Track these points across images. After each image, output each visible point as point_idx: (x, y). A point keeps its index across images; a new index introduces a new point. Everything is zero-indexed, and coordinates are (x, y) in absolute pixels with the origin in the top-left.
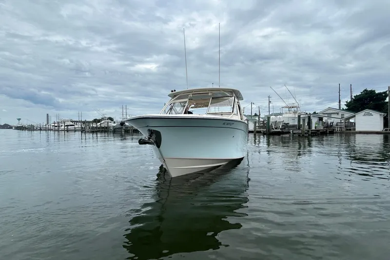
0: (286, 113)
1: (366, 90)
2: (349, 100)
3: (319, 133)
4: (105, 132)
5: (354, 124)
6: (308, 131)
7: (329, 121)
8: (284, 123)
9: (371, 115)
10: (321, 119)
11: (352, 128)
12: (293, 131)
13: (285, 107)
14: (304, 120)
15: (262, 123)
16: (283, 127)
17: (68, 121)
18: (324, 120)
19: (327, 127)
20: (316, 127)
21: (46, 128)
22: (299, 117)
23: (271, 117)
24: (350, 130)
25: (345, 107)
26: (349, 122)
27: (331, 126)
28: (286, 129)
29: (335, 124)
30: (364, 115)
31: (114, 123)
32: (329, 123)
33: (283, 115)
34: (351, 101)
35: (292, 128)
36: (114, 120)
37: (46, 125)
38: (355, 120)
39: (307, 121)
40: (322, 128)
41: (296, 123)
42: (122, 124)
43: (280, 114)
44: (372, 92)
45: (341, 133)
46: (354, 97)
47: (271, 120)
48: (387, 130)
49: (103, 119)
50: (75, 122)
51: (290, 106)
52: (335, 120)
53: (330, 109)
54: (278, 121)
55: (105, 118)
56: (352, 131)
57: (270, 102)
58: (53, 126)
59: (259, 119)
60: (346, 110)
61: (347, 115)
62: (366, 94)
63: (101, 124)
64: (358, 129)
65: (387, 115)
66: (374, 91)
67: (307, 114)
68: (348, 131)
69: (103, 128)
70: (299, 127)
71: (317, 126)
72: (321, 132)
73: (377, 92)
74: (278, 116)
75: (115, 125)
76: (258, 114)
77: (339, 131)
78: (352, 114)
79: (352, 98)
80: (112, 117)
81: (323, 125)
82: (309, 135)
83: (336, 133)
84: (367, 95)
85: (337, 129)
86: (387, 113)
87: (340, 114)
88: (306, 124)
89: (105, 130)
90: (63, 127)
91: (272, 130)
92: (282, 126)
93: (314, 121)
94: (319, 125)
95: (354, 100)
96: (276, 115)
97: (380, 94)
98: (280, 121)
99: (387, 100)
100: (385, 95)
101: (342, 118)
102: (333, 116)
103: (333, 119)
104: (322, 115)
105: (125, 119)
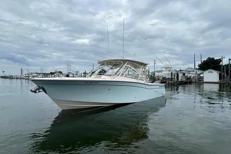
0: (164, 71)
1: (209, 58)
2: (200, 63)
3: (183, 83)
5: (202, 78)
6: (177, 82)
7: (189, 75)
9: (212, 72)
10: (184, 74)
11: (202, 80)
12: (168, 82)
13: (164, 67)
14: (174, 75)
15: (150, 76)
16: (163, 79)
17: (34, 73)
18: (186, 75)
19: (188, 79)
20: (181, 79)
21: (20, 77)
22: (172, 73)
24: (201, 81)
25: (198, 67)
26: (200, 76)
27: (190, 78)
28: (164, 80)
29: (192, 77)
30: (209, 72)
31: (63, 75)
34: (201, 64)
35: (167, 80)
36: (63, 73)
37: (20, 76)
38: (203, 75)
39: (176, 76)
40: (185, 80)
41: (170, 77)
43: (161, 71)
44: (213, 59)
45: (196, 83)
46: (203, 61)
47: (156, 75)
48: (221, 81)
49: (55, 73)
50: (38, 73)
51: (167, 67)
52: (192, 75)
53: (189, 68)
54: (160, 75)
55: (57, 71)
57: (155, 63)
58: (25, 76)
59: (149, 74)
60: (198, 69)
61: (199, 72)
62: (210, 60)
63: (54, 75)
64: (205, 80)
65: (221, 72)
66: (214, 58)
67: (176, 71)
68: (200, 82)
70: (172, 79)
71: (182, 78)
72: (184, 82)
73: (215, 59)
74: (160, 73)
76: (148, 71)
77: (194, 82)
78: (201, 72)
81: (185, 78)
82: (177, 84)
83: (192, 83)
84: (210, 61)
85: (193, 80)
86: (221, 71)
88: (176, 78)
90: (31, 77)
92: (162, 78)
93: (180, 75)
94: (183, 77)
95: (203, 63)
97: (217, 60)
98: (161, 76)
99: (221, 64)
100: (220, 61)
101: (196, 74)
102: (191, 72)
103: (191, 74)
104: (185, 72)
105: (69, 73)
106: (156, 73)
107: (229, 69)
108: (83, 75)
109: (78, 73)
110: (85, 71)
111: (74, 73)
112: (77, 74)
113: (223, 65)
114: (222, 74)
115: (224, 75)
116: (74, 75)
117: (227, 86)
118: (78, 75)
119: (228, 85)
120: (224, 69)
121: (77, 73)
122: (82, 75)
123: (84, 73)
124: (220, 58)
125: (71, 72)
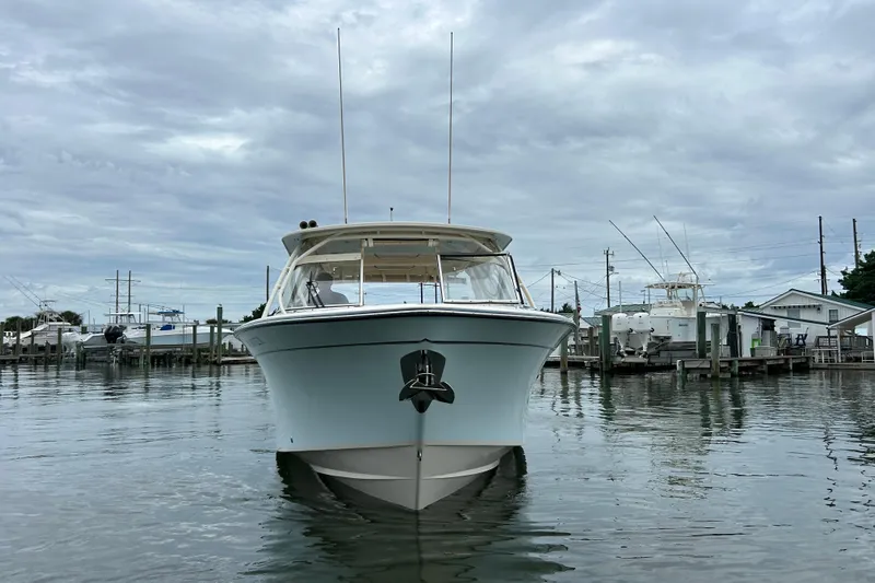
0: (661, 305)
2: (851, 268)
3: (765, 368)
4: (47, 362)
5: (867, 344)
6: (730, 363)
7: (795, 332)
8: (656, 337)
10: (768, 325)
11: (862, 354)
12: (683, 363)
13: (657, 286)
14: (716, 328)
15: (585, 334)
16: (653, 350)
18: (777, 330)
19: (788, 351)
20: (753, 350)
22: (701, 316)
23: (615, 316)
24: (858, 360)
26: (853, 335)
27: (800, 346)
28: (663, 354)
29: (813, 341)
31: (84, 331)
32: (794, 336)
33: (654, 312)
34: (857, 270)
35: (678, 354)
36: (85, 323)
38: (870, 330)
39: (724, 330)
40: (772, 354)
41: (693, 337)
42: (113, 334)
43: (644, 308)
45: (830, 370)
46: (866, 256)
47: (614, 327)
49: (42, 318)
51: (674, 281)
52: (810, 329)
53: (793, 292)
54: (636, 328)
55: (52, 313)
56: (863, 364)
57: (610, 269)
59: (577, 323)
60: (844, 297)
61: (847, 312)
63: (32, 336)
67: (725, 307)
68: (853, 363)
69: (42, 348)
70: (703, 349)
71: (756, 345)
72: (769, 366)
74: (637, 315)
75: (86, 338)
76: (574, 307)
77: (824, 365)
78: (860, 310)
79: (858, 262)
80: (78, 313)
81: (774, 343)
82: (733, 375)
83: (814, 368)
85: (819, 358)
87: (827, 308)
88: (725, 342)
89: (46, 358)
91: (619, 359)
92: (649, 346)
93: (749, 330)
94: (762, 342)
95: (866, 267)
96: (629, 310)
98: (641, 329)
101: (832, 322)
102: (804, 315)
103: (804, 326)
104: (773, 313)
105: (125, 319)
108: (207, 329)
109: (175, 319)
110: (220, 310)
111: (153, 319)
116: (154, 333)
118: (178, 331)
121: (168, 319)
122: (200, 330)
123: (210, 322)
125: (136, 313)
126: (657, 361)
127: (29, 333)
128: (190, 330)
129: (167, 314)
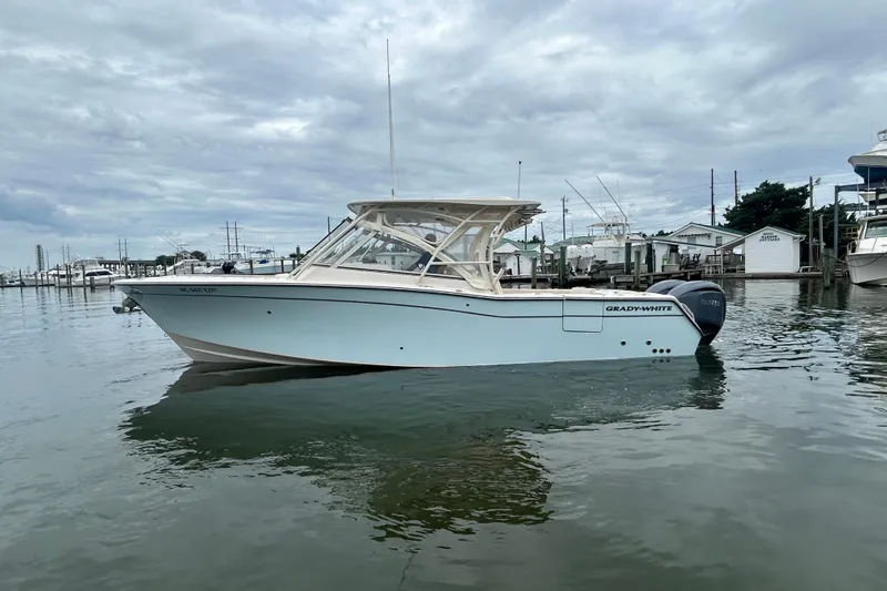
0: (601, 238)
1: (765, 184)
2: (732, 205)
5: (741, 259)
6: (648, 277)
7: (692, 253)
8: (597, 261)
9: (776, 238)
10: (674, 249)
11: (737, 267)
12: (615, 278)
13: (598, 225)
14: (638, 254)
15: (548, 258)
16: (595, 270)
17: (92, 262)
18: (680, 252)
19: (686, 267)
20: (663, 267)
21: (37, 280)
22: (628, 246)
24: (734, 271)
25: (724, 221)
26: (732, 253)
27: (696, 263)
28: (601, 272)
29: (704, 259)
30: (763, 239)
31: (208, 265)
32: (691, 256)
33: (595, 243)
34: (736, 207)
35: (612, 272)
37: (35, 274)
38: (743, 250)
39: (644, 254)
40: (676, 269)
41: (622, 260)
43: (589, 240)
44: (779, 187)
45: (716, 279)
46: (743, 197)
47: (568, 256)
48: (807, 270)
49: (179, 257)
50: (110, 263)
51: (610, 221)
52: (702, 251)
53: (692, 225)
54: (583, 256)
55: (185, 252)
56: (737, 275)
57: (565, 211)
58: (54, 275)
59: (543, 250)
60: (726, 227)
61: (729, 238)
62: (766, 191)
63: (175, 268)
64: (749, 270)
65: (807, 239)
66: (782, 185)
67: (644, 236)
68: (731, 274)
70: (629, 267)
71: (665, 264)
73: (788, 187)
74: (584, 246)
75: (210, 269)
76: (540, 238)
77: (710, 276)
78: (740, 236)
79: (737, 202)
80: (203, 252)
81: (678, 262)
84: (768, 195)
85: (708, 271)
86: (807, 233)
87: (714, 236)
88: (644, 261)
90: (80, 279)
91: (571, 277)
92: (593, 267)
93: (661, 252)
94: (669, 261)
95: (743, 205)
96: (580, 241)
97: (794, 192)
98: (587, 256)
99: (807, 205)
100: (803, 193)
101: (718, 245)
102: (699, 241)
103: (699, 248)
104: (677, 240)
105: (235, 256)
106: (569, 248)
107: (836, 225)
108: (290, 262)
109: (269, 255)
110: (298, 249)
111: (254, 256)
112: (264, 262)
113: (816, 209)
114: (812, 242)
115: (817, 249)
116: (255, 266)
117: (827, 288)
118: (271, 264)
119: (832, 282)
120: (816, 224)
121: (264, 256)
122: (285, 263)
123: (292, 256)
124: (802, 184)
125: (241, 251)
126: (596, 277)
127: (172, 267)
128: (279, 263)
129: (263, 253)
